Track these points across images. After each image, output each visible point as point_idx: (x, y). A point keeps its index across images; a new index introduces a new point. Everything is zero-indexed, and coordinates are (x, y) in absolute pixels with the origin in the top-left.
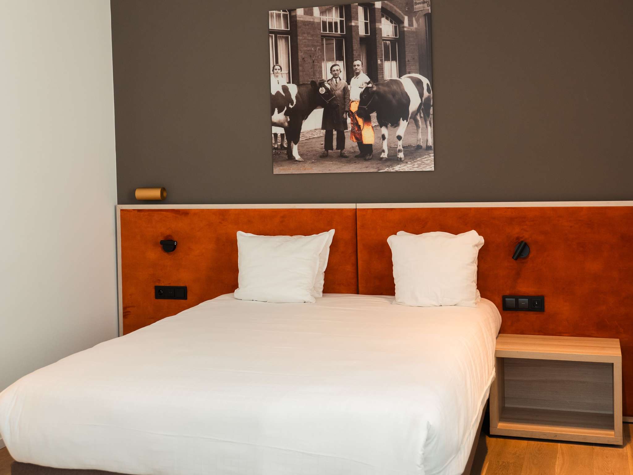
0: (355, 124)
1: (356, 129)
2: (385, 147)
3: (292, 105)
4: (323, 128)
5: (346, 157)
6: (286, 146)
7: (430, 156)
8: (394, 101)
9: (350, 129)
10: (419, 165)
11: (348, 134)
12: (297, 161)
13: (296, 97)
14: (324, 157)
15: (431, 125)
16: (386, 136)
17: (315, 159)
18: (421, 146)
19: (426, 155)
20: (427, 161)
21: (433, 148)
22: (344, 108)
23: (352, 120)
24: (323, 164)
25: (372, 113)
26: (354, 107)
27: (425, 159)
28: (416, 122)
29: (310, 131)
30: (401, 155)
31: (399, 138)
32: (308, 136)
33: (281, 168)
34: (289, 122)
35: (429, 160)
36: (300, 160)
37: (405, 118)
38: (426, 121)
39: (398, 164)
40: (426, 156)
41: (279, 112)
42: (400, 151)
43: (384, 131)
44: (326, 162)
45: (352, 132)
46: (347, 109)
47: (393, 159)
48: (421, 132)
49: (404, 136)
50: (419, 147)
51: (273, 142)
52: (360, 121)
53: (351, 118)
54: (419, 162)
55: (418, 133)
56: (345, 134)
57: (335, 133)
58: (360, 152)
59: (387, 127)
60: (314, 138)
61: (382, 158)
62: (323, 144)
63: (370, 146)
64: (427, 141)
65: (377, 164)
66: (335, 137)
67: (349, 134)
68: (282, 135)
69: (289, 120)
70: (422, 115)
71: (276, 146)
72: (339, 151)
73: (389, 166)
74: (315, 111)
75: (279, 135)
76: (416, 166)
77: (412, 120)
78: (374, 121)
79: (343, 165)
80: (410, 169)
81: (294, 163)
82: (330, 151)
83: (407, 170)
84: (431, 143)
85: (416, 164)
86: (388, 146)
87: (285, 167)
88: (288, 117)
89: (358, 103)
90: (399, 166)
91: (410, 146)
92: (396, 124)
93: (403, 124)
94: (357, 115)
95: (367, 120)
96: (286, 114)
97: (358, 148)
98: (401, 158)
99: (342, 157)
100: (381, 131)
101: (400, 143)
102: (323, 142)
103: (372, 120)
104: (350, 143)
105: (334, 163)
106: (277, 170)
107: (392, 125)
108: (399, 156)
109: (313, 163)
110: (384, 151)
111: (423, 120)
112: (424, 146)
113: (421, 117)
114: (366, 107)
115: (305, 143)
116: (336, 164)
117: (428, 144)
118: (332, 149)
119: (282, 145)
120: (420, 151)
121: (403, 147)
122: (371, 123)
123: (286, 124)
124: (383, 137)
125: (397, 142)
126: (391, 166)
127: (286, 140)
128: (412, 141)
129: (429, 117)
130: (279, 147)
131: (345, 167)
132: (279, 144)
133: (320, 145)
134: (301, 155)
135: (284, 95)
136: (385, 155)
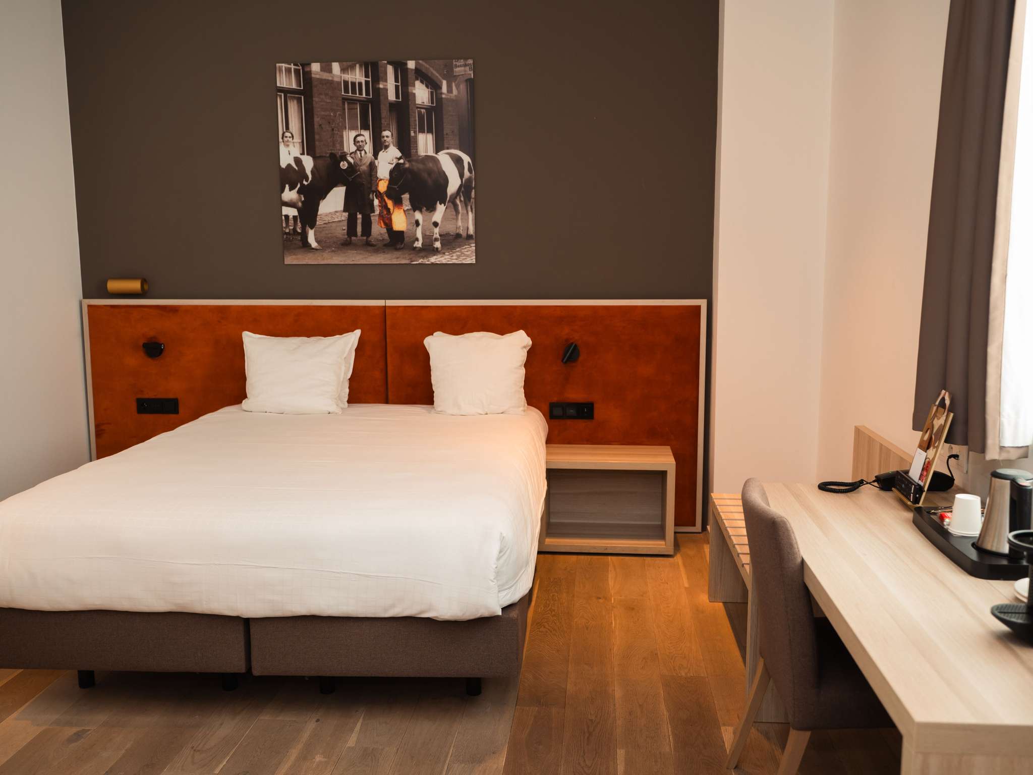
0: (384, 206)
1: (385, 213)
2: (419, 235)
3: (307, 181)
4: (345, 211)
5: (372, 245)
6: (299, 231)
7: (471, 246)
8: (430, 182)
9: (377, 212)
10: (458, 257)
11: (375, 217)
12: (313, 249)
13: (312, 172)
14: (346, 244)
15: (472, 211)
16: (421, 222)
17: (335, 248)
18: (461, 235)
19: (466, 245)
20: (467, 252)
21: (474, 237)
22: (371, 188)
23: (380, 202)
24: (345, 253)
25: (404, 194)
26: (383, 187)
27: (466, 250)
28: (455, 206)
29: (330, 213)
30: (438, 245)
31: (436, 224)
32: (327, 219)
33: (294, 257)
34: (303, 202)
35: (470, 250)
36: (318, 248)
37: (443, 202)
38: (466, 206)
39: (434, 255)
40: (466, 247)
41: (290, 190)
42: (436, 240)
43: (418, 216)
44: (349, 251)
45: (380, 215)
46: (373, 189)
47: (428, 249)
48: (461, 219)
49: (442, 222)
50: (458, 236)
51: (284, 225)
52: (390, 204)
53: (378, 199)
54: (458, 253)
55: (457, 219)
56: (372, 218)
57: (359, 216)
58: (389, 240)
59: (421, 211)
60: (333, 222)
61: (416, 247)
62: (345, 230)
63: (402, 233)
64: (468, 228)
65: (410, 254)
66: (359, 221)
67: (377, 218)
68: (295, 218)
69: (303, 199)
70: (462, 199)
71: (287, 231)
72: (365, 238)
73: (423, 258)
74: (335, 189)
75: (291, 217)
76: (454, 257)
77: (450, 204)
78: (407, 205)
79: (370, 254)
80: (448, 261)
81: (310, 252)
82: (353, 238)
83: (444, 262)
84: (471, 231)
85: (454, 255)
86: (422, 233)
87: (299, 256)
88: (302, 196)
89: (387, 182)
90: (435, 257)
91: (448, 234)
92: (432, 209)
93: (441, 208)
94: (386, 196)
95: (398, 203)
96: (299, 192)
97: (387, 235)
98: (437, 248)
99: (369, 245)
100: (414, 216)
101: (437, 230)
102: (345, 228)
103: (403, 202)
104: (378, 229)
105: (359, 252)
106: (289, 260)
107: (427, 210)
108: (435, 246)
109: (333, 251)
110: (417, 240)
111: (464, 205)
112: (464, 234)
113: (461, 201)
114: (396, 187)
115: (324, 227)
116: (361, 254)
117: (469, 233)
118: (356, 235)
119: (295, 230)
120: (460, 240)
121: (440, 235)
122: (402, 206)
123: (300, 204)
124: (417, 223)
125: (434, 229)
126: (427, 257)
127: (299, 224)
128: (450, 228)
129: (470, 201)
130: (292, 232)
131: (372, 257)
132: (291, 228)
133: (341, 231)
134: (317, 241)
135: (297, 168)
136: (418, 244)
